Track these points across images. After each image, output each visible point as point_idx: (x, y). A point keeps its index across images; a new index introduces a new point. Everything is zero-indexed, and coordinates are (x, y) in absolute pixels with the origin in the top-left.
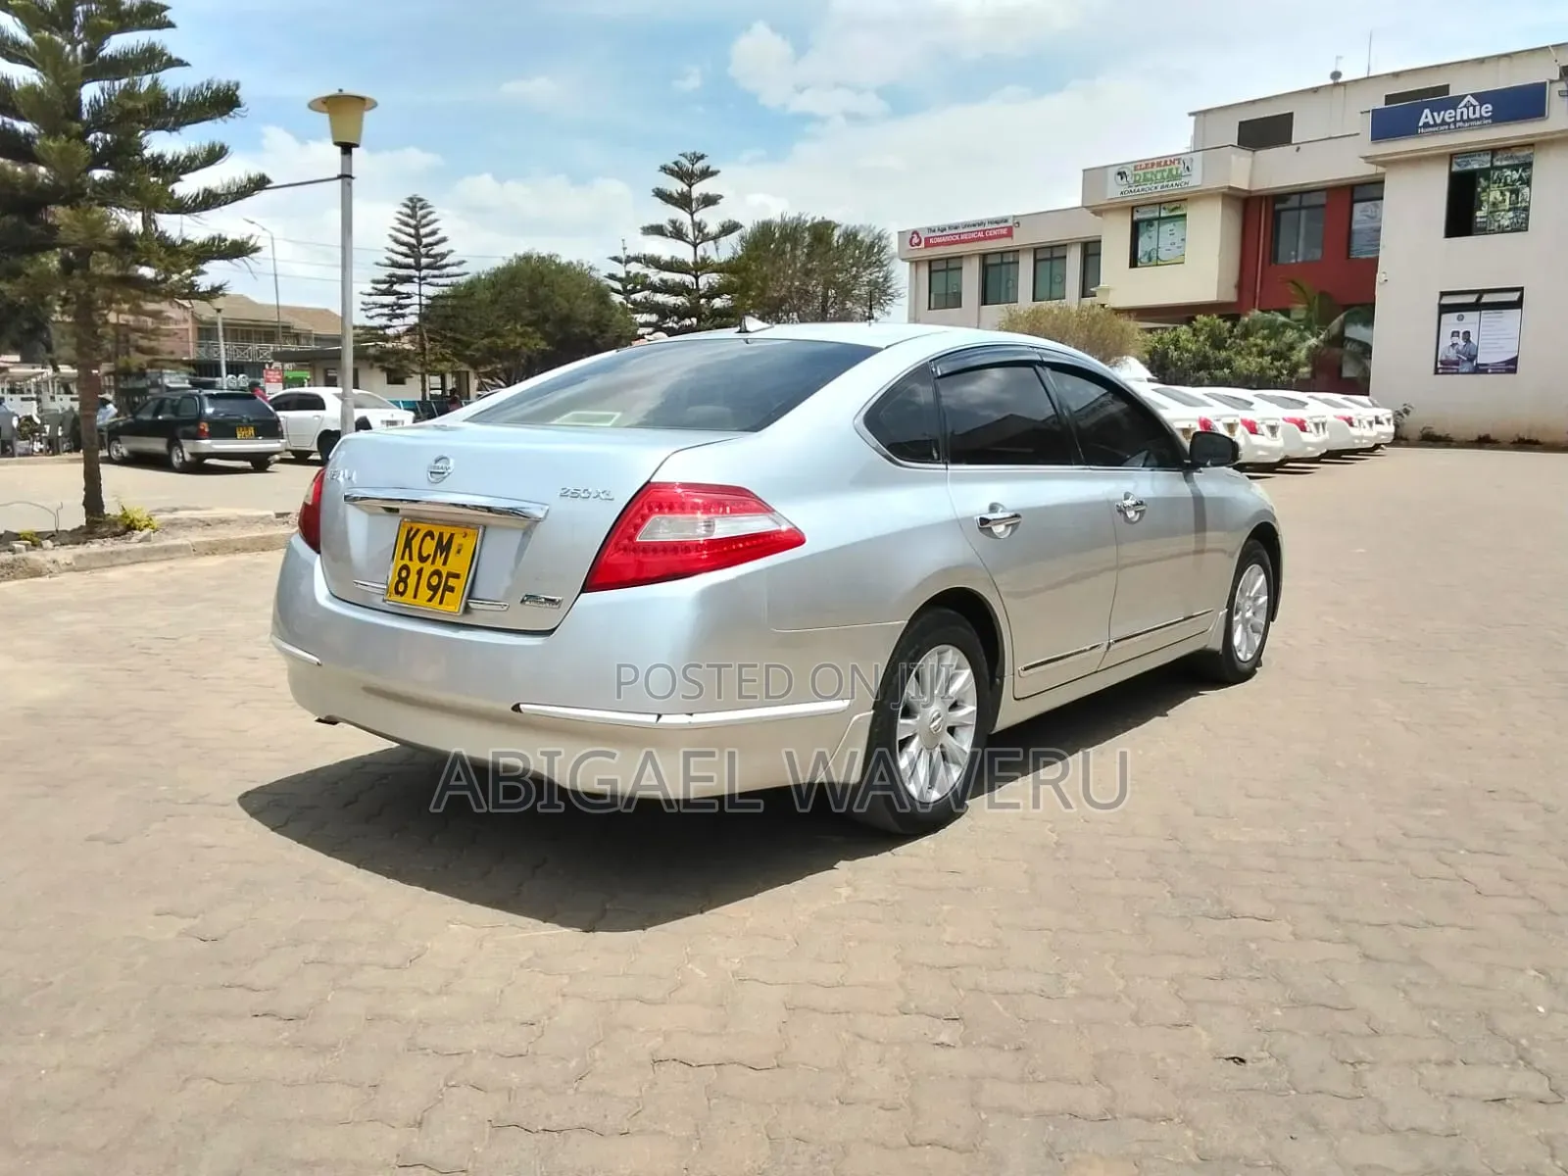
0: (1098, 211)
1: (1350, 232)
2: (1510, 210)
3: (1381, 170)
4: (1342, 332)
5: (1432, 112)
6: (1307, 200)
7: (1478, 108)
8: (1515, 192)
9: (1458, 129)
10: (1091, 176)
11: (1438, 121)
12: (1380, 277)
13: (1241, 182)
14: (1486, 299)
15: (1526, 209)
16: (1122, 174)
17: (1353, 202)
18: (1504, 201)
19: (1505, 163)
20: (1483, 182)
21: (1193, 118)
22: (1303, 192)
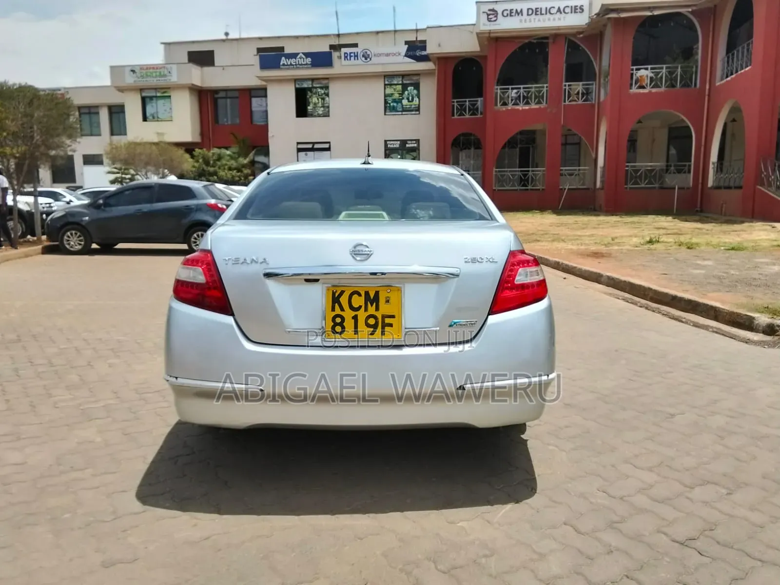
0: (121, 90)
1: (251, 112)
2: (321, 107)
3: (264, 83)
4: (254, 159)
5: (286, 59)
6: (230, 94)
7: (305, 59)
8: (323, 99)
9: (297, 68)
10: (115, 70)
11: (289, 64)
12: (270, 135)
13: (197, 82)
14: (316, 146)
15: (328, 107)
16: (133, 71)
17: (251, 97)
18: (319, 102)
19: (318, 86)
20: (309, 94)
21: (163, 45)
22: (226, 90)
